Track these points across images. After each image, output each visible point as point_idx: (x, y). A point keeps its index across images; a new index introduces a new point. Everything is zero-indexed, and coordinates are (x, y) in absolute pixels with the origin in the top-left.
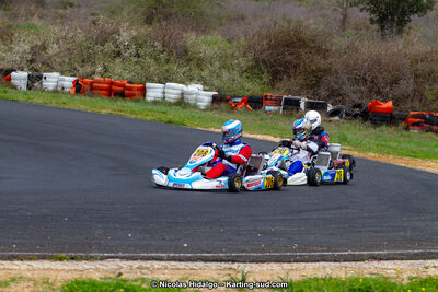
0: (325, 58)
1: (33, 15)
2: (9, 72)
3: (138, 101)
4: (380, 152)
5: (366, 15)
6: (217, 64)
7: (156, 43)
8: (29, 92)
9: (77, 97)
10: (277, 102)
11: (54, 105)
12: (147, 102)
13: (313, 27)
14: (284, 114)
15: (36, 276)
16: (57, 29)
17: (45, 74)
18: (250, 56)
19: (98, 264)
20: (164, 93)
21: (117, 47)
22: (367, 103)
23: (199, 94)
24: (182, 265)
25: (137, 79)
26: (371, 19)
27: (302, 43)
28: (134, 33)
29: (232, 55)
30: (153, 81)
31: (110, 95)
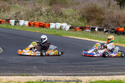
0: (103, 15)
1: (16, 3)
2: (9, 20)
3: (47, 28)
4: (120, 43)
5: (116, 2)
6: (71, 17)
7: (53, 11)
8: (15, 26)
9: (29, 27)
10: (89, 28)
11: (22, 30)
12: (50, 29)
13: (100, 6)
14: (91, 32)
15: (16, 81)
16: (23, 7)
17: (20, 21)
18: (81, 15)
19: (35, 77)
20: (55, 26)
21: (41, 12)
22: (116, 28)
23: (66, 26)
25: (47, 22)
26: (117, 3)
27: (97, 11)
28: (46, 8)
29: (76, 15)
30: (52, 22)
31: (39, 27)
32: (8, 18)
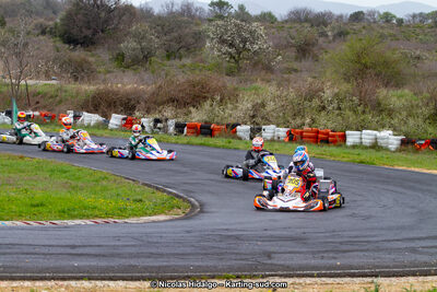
2: (235, 126)
3: (340, 145)
6: (405, 113)
7: (354, 98)
9: (290, 145)
12: (347, 147)
16: (273, 90)
17: (264, 127)
18: (432, 105)
20: (361, 138)
21: (322, 102)
23: (390, 138)
24: (330, 280)
25: (339, 128)
28: (336, 91)
29: (417, 106)
30: (351, 129)
31: (317, 142)
32: (232, 121)
